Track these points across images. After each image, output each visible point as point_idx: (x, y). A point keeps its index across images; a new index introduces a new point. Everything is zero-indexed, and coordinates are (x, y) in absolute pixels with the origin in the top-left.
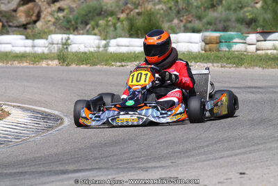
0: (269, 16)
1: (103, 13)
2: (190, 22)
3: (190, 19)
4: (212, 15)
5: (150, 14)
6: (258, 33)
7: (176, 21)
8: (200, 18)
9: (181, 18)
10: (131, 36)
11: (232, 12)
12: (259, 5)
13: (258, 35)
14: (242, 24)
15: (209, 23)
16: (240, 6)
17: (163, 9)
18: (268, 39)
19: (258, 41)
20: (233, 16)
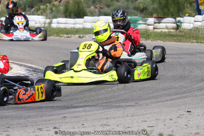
0: (156, 6)
2: (102, 8)
3: (102, 7)
4: (117, 4)
5: (79, 3)
6: (155, 17)
7: (92, 8)
8: (108, 6)
9: (96, 6)
10: (66, 17)
11: (130, 3)
13: (155, 19)
18: (162, 22)
19: (155, 23)
20: (131, 6)
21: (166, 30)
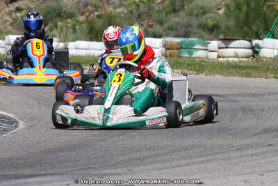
0: (231, 23)
1: (62, 14)
2: (151, 26)
3: (150, 24)
4: (174, 20)
5: (110, 17)
6: (219, 40)
8: (161, 23)
9: (142, 23)
10: (91, 40)
11: (193, 18)
12: (221, 12)
13: (220, 42)
14: (204, 30)
15: (170, 29)
16: (201, 11)
17: (123, 13)
18: (230, 46)
19: (220, 48)
20: (195, 22)
21: (236, 59)
